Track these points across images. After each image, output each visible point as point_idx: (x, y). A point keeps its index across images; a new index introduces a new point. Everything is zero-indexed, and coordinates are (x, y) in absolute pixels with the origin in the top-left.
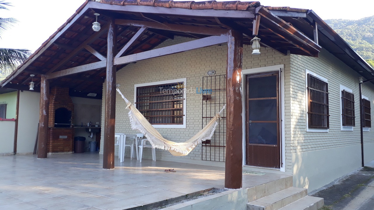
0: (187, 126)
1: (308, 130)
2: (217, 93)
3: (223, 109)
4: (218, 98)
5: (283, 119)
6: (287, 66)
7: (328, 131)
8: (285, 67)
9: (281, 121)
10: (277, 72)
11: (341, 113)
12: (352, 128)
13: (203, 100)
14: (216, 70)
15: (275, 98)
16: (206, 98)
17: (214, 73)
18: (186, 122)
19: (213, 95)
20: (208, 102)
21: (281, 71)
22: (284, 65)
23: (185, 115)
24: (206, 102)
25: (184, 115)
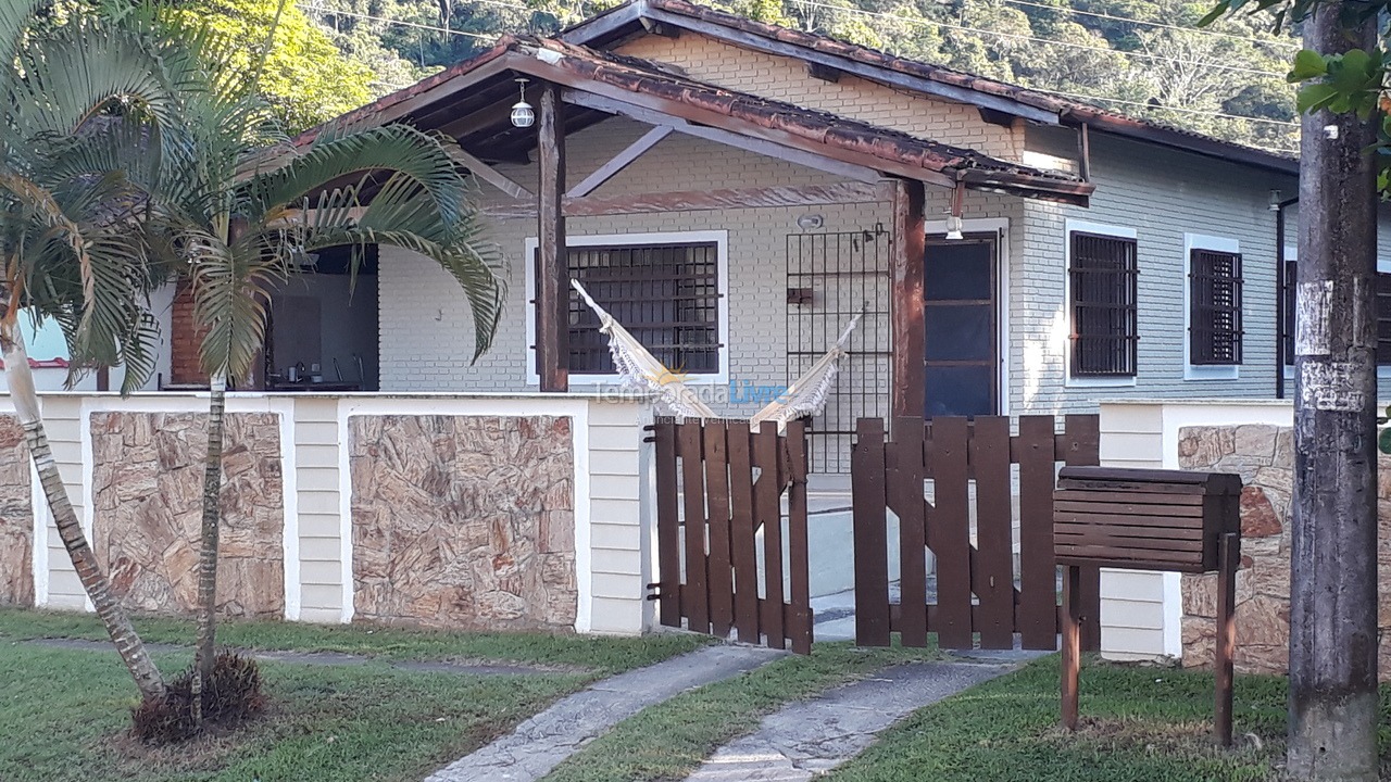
0: (733, 377)
1: (1069, 382)
2: (831, 282)
3: (848, 331)
4: (831, 295)
5: (1006, 357)
6: (1016, 220)
7: (1133, 381)
8: (1010, 226)
9: (1002, 361)
10: (992, 235)
11: (1187, 325)
12: (1232, 370)
13: (788, 303)
14: (824, 216)
15: (987, 302)
16: (797, 297)
17: (820, 222)
18: (730, 366)
19: (819, 288)
20: (805, 310)
21: (1002, 236)
22: (1010, 219)
23: (726, 345)
24: (799, 308)
25: (722, 346)
